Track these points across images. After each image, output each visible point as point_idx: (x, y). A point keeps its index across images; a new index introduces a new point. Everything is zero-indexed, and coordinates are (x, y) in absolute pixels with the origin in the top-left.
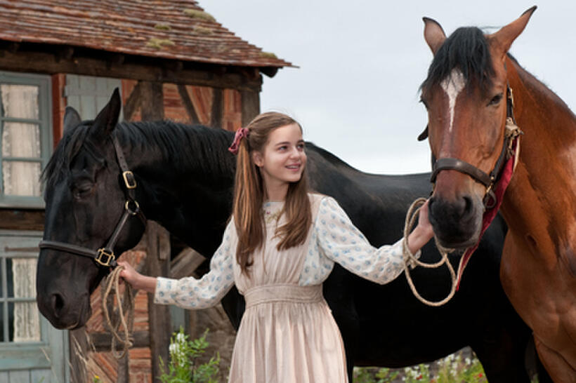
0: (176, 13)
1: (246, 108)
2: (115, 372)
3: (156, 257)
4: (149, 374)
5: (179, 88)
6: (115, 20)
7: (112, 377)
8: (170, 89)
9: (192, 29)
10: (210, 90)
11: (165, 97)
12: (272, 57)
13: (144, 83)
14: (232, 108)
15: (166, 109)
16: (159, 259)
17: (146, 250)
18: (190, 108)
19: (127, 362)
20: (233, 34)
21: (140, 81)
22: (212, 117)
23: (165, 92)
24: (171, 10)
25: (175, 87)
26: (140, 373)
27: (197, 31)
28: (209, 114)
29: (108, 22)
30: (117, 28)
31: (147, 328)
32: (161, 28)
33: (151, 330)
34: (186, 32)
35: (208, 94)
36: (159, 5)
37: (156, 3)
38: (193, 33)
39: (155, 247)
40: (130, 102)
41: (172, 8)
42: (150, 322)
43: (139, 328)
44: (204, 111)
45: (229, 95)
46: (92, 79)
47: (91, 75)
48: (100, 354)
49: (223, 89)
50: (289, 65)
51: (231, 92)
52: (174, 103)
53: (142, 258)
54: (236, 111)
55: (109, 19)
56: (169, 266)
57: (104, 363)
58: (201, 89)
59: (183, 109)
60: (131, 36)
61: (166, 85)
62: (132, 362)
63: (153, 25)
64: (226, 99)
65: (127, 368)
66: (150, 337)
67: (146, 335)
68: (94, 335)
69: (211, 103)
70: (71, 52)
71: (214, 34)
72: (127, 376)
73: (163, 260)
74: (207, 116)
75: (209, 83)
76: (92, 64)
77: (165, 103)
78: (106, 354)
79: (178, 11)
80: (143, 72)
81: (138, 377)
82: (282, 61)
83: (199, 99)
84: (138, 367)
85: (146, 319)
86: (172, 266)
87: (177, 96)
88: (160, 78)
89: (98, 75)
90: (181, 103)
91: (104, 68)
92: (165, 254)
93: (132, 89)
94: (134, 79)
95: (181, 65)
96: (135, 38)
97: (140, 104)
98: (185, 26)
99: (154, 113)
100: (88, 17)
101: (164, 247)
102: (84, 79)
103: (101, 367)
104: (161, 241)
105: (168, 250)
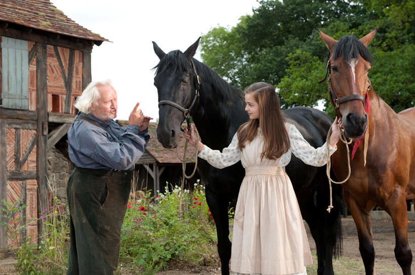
0: (45, 8)
1: (85, 61)
2: (20, 192)
3: (42, 134)
4: (36, 193)
5: (54, 48)
6: (19, 9)
7: (19, 194)
8: (50, 48)
9: (55, 18)
10: (68, 50)
11: (48, 52)
12: (98, 36)
13: (38, 44)
14: (78, 60)
15: (48, 58)
16: (43, 135)
17: (36, 130)
18: (59, 58)
19: (26, 187)
20: (74, 22)
21: (36, 43)
22: (69, 63)
23: (48, 49)
24: (42, 6)
25: (52, 47)
26: (31, 192)
27: (58, 18)
28: (68, 62)
29: (17, 10)
30: (21, 14)
31: (36, 169)
32: (41, 16)
33: (37, 171)
34: (53, 19)
35: (67, 52)
36: (36, 3)
37: (34, 2)
38: (56, 19)
39: (41, 129)
40: (31, 53)
41: (42, 5)
42: (37, 166)
43: (32, 170)
44: (65, 61)
45: (77, 54)
46: (14, 39)
47: (13, 38)
48: (13, 182)
49: (74, 50)
50: (108, 40)
51: (78, 51)
52: (51, 56)
53: (34, 134)
54: (80, 62)
55: (17, 9)
56: (47, 138)
57: (15, 187)
58: (64, 49)
59: (55, 59)
60: (30, 19)
61: (48, 46)
62: (28, 187)
63: (37, 14)
64: (76, 55)
65: (25, 190)
66: (37, 174)
67: (35, 173)
68: (10, 172)
69: (68, 57)
70: (7, 25)
71: (66, 21)
72: (26, 193)
73: (45, 135)
74: (66, 63)
75: (68, 46)
76: (14, 31)
77: (47, 55)
78: (16, 182)
79: (46, 7)
80: (37, 38)
81: (31, 194)
82: (103, 38)
83: (63, 54)
84: (31, 190)
85: (35, 165)
86: (49, 138)
87: (53, 52)
88: (46, 42)
89: (16, 38)
90: (55, 55)
91: (20, 34)
92: (46, 133)
93: (32, 46)
94: (34, 41)
95: (59, 37)
96: (32, 20)
97: (36, 55)
98: (52, 16)
99: (42, 60)
100: (6, 6)
101: (45, 129)
102: (10, 39)
103: (13, 189)
104: (44, 125)
105: (47, 130)
